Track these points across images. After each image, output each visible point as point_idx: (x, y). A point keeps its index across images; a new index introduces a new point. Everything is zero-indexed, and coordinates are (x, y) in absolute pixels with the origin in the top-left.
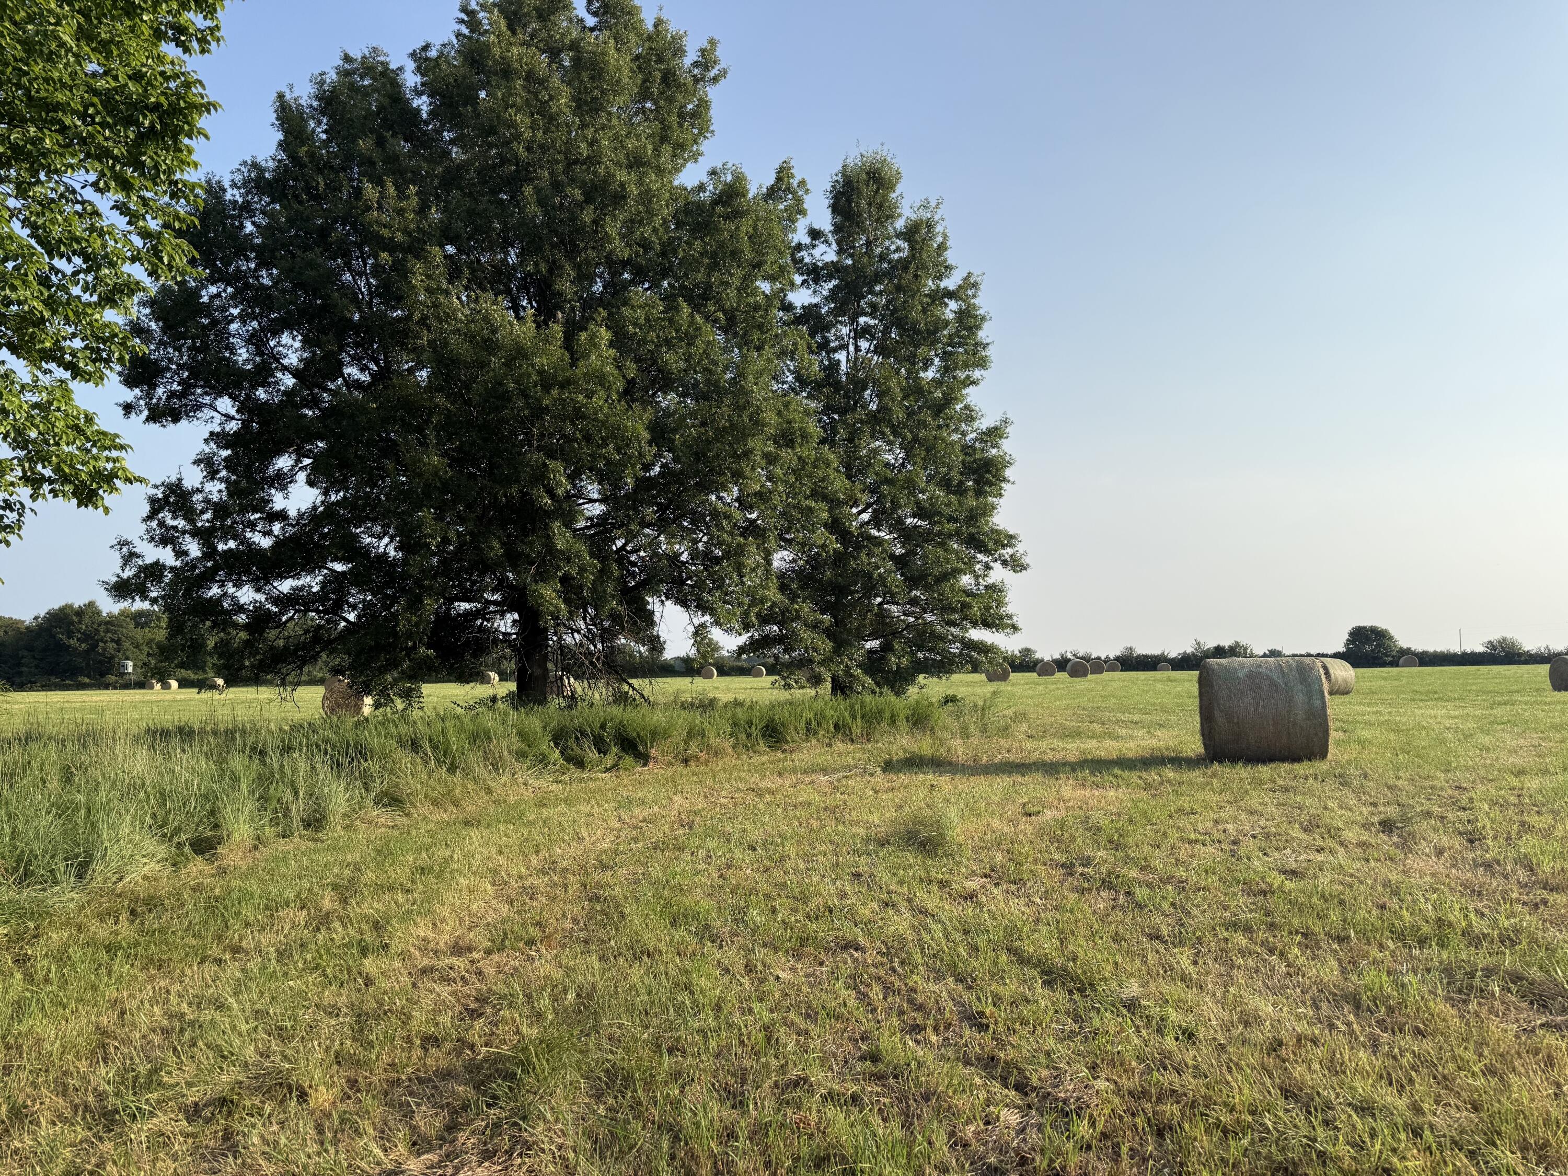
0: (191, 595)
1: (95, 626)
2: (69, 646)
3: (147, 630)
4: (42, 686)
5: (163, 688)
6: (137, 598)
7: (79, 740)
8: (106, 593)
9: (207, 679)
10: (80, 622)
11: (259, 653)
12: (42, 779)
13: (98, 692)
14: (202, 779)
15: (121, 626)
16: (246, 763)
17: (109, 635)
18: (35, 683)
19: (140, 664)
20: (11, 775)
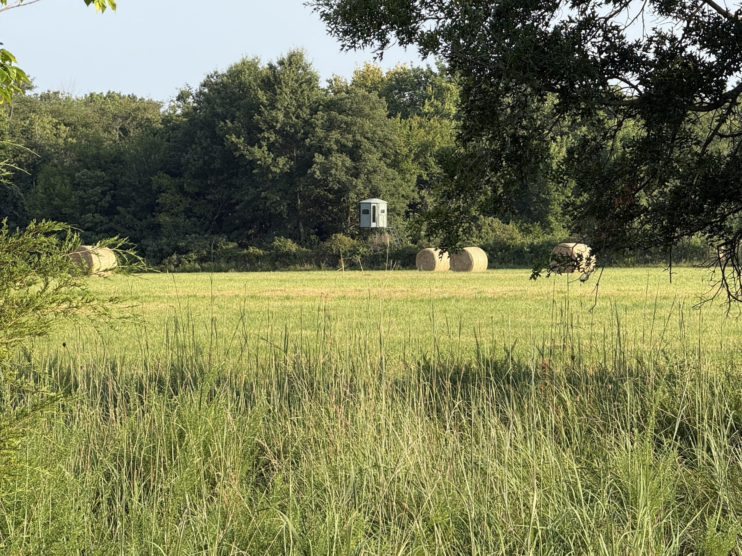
0: (510, 26)
1: (305, 113)
2: (253, 163)
3: (415, 121)
4: (202, 260)
5: (454, 267)
6: (392, 36)
7: (280, 386)
8: (323, 25)
9: (551, 245)
10: (272, 106)
11: (673, 173)
12: (207, 475)
13: (316, 275)
14: (547, 493)
15: (359, 113)
16: (650, 459)
17: (335, 135)
18: (185, 251)
19: (402, 206)
20: (146, 463)
